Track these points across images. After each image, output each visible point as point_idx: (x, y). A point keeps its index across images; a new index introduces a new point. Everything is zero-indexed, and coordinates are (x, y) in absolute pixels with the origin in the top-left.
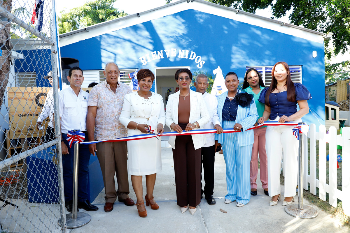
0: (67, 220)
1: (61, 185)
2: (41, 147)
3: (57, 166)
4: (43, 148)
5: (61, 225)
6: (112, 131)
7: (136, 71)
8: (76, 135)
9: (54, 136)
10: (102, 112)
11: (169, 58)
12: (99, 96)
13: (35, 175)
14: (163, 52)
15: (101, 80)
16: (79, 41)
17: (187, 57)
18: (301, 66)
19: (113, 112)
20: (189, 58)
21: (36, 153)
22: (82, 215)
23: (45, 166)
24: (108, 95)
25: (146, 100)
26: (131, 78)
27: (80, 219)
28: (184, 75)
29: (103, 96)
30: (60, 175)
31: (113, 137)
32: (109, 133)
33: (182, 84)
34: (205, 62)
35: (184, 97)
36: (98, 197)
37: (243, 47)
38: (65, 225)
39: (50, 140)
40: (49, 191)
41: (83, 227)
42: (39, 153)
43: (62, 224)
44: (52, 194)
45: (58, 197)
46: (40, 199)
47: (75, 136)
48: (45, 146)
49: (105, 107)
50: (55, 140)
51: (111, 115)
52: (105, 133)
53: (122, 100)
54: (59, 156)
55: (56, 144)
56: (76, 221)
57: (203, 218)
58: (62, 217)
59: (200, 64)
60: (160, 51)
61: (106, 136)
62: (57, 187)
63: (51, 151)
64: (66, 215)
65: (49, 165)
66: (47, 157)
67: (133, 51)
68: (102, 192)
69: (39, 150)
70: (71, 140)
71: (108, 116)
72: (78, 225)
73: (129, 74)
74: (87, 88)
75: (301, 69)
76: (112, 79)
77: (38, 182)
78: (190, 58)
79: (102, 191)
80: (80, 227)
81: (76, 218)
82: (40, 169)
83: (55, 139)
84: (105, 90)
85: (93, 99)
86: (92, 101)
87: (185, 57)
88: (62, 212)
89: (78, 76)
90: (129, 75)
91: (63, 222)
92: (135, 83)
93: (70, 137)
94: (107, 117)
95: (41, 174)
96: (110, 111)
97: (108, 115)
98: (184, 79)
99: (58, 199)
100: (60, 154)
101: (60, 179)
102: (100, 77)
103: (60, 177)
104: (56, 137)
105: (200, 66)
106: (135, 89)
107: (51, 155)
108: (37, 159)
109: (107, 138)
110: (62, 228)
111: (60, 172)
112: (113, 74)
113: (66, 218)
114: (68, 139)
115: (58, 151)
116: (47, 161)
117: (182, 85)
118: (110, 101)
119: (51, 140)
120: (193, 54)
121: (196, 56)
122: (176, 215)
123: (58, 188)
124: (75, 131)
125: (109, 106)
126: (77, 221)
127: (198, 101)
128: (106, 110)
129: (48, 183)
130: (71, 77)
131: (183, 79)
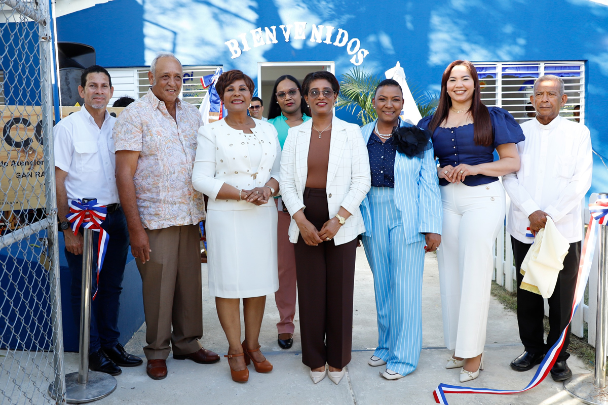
0: (67, 386)
1: (56, 313)
2: (18, 234)
3: (48, 274)
4: (21, 237)
5: (54, 396)
6: (182, 205)
7: (217, 72)
8: (88, 210)
9: (44, 213)
10: (157, 164)
11: (290, 42)
12: (145, 128)
13: (6, 291)
14: (276, 30)
15: (141, 89)
16: (96, 5)
17: (328, 42)
18: (583, 63)
19: (182, 164)
20: (334, 44)
21: (9, 246)
22: (97, 376)
23: (25, 272)
24: (165, 127)
25: (248, 135)
26: (205, 86)
27: (94, 384)
28: (321, 84)
29: (155, 129)
30: (54, 291)
31: (184, 218)
32: (176, 209)
33: (317, 104)
34: (368, 53)
35: (320, 132)
36: (131, 341)
37: (456, 16)
38: (64, 395)
39: (36, 220)
40: (33, 323)
41: (99, 401)
42: (15, 245)
43: (56, 394)
44: (38, 331)
45: (49, 338)
46: (14, 341)
47: (86, 211)
48: (25, 233)
49: (163, 154)
50: (45, 219)
51: (179, 169)
52: (167, 211)
53: (192, 137)
54: (53, 254)
55: (46, 228)
56: (85, 388)
57: (351, 391)
58: (57, 378)
59: (357, 57)
60: (271, 27)
61: (170, 217)
62: (48, 316)
63: (38, 243)
64: (67, 376)
65: (34, 272)
66: (29, 253)
67: (214, 24)
68: (141, 330)
69: (14, 241)
70: (78, 221)
71: (174, 173)
72: (90, 396)
73: (202, 77)
74: (111, 108)
75: (583, 69)
76: (167, 90)
77: (12, 305)
78: (336, 43)
79: (140, 328)
80: (93, 401)
81: (86, 382)
82: (15, 279)
83: (44, 217)
84: (155, 115)
85: (132, 136)
86: (131, 138)
87: (325, 40)
88: (57, 369)
89: (100, 86)
90: (201, 79)
91: (60, 390)
92: (214, 98)
93: (76, 214)
94: (171, 173)
95: (17, 289)
96: (176, 161)
97: (171, 170)
98: (321, 93)
99: (50, 341)
100: (55, 250)
101: (55, 301)
102: (141, 82)
103: (54, 296)
104: (48, 214)
105: (357, 61)
106: (214, 110)
107: (37, 250)
108: (11, 258)
109: (171, 221)
110: (58, 400)
111: (54, 286)
112: (172, 82)
113: (66, 382)
114: (70, 218)
115: (51, 244)
116: (30, 263)
117: (316, 106)
118: (172, 139)
119: (38, 220)
120: (343, 35)
121: (350, 39)
122: (296, 382)
123: (51, 319)
124: (86, 201)
125: (170, 150)
126: (87, 388)
127: (347, 140)
128: (165, 159)
129: (31, 307)
130: (86, 87)
131: (319, 94)
